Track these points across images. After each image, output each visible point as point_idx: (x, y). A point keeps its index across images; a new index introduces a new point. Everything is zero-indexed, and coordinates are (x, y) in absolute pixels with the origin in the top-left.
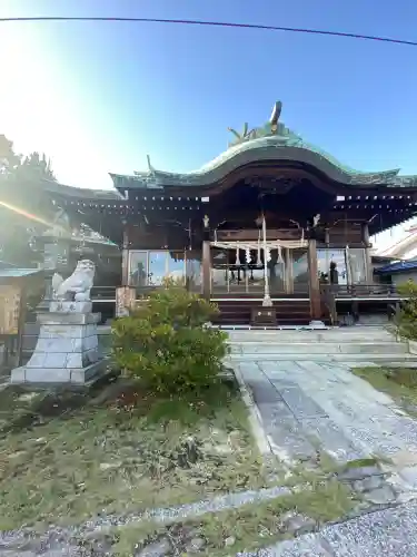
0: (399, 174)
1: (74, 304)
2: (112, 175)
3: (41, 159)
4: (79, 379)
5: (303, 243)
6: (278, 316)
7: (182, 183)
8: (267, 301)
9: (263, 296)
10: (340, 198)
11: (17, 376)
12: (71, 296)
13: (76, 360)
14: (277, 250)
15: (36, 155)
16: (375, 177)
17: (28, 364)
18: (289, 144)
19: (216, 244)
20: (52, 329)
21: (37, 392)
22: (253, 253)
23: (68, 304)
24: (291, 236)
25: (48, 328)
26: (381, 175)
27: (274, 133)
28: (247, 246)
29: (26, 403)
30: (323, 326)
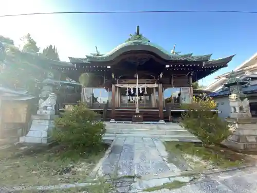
0: (193, 55)
1: (47, 111)
2: (69, 58)
3: (53, 48)
4: (45, 142)
5: (156, 85)
6: (144, 117)
7: (98, 60)
8: (137, 111)
9: (136, 109)
10: (167, 66)
11: (22, 140)
12: (46, 108)
13: (45, 134)
14: (144, 88)
15: (51, 46)
16: (182, 57)
17: (27, 135)
18: (143, 43)
19: (118, 85)
20: (37, 121)
21: (28, 146)
22: (134, 89)
23: (44, 111)
24: (151, 82)
25: (36, 121)
26: (185, 56)
27: (138, 39)
28: (132, 87)
29: (22, 150)
30: (164, 122)
